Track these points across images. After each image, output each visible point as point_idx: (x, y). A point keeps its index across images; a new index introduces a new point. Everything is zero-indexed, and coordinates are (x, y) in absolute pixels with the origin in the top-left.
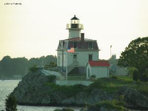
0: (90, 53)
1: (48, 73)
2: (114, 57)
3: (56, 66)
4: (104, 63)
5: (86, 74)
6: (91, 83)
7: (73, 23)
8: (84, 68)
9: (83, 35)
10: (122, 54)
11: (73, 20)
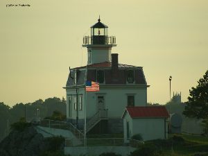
0: (131, 92)
1: (49, 132)
2: (177, 98)
3: (65, 118)
4: (158, 111)
5: (122, 133)
6: (133, 150)
7: (96, 34)
8: (119, 121)
9: (115, 57)
10: (192, 93)
11: (96, 30)
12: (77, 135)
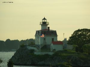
0: (53, 37)
1: (30, 48)
2: (65, 39)
3: (34, 44)
4: (60, 43)
5: (50, 48)
6: (53, 53)
7: (44, 21)
8: (49, 45)
9: (49, 28)
10: (69, 38)
11: (44, 20)
12: (38, 49)
